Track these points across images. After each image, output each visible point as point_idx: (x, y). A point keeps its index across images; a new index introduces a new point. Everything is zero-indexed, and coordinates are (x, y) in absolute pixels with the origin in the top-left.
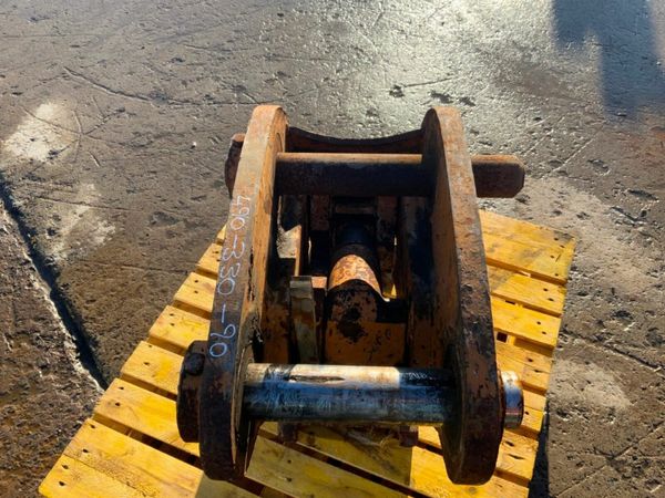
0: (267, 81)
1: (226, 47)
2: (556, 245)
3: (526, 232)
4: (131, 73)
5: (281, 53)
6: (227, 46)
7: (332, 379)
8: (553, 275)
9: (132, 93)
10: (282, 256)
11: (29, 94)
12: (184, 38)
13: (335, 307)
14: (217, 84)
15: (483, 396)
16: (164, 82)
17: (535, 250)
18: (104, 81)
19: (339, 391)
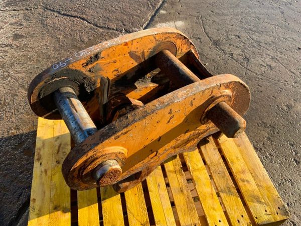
0: (261, 65)
1: (261, 44)
2: (275, 210)
3: (269, 191)
4: (217, 30)
5: (280, 61)
6: (263, 45)
7: (75, 110)
8: (254, 216)
9: (210, 36)
10: (135, 84)
11: (181, 16)
12: (250, 32)
13: (124, 109)
14: (241, 53)
15: (83, 148)
16: (224, 40)
17: (263, 201)
18: (207, 27)
19: (71, 114)
